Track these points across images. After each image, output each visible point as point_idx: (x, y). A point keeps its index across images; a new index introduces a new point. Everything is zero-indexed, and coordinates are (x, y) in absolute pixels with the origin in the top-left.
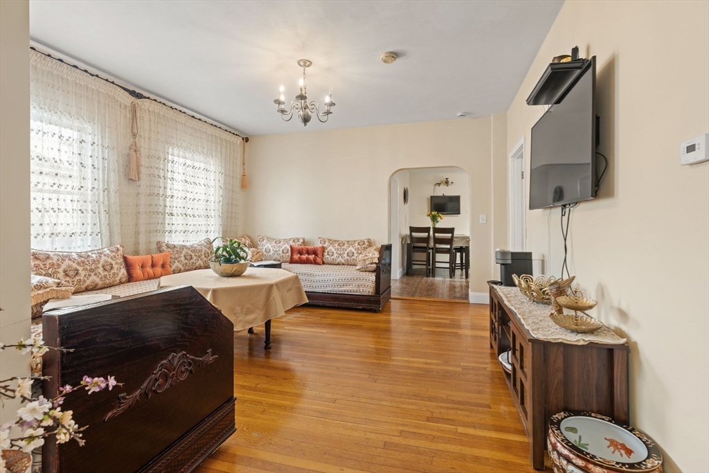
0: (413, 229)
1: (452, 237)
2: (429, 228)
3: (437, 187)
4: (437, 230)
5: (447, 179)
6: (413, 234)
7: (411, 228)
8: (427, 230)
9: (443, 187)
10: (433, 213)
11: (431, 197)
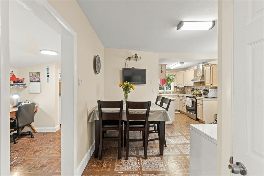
0: (101, 104)
1: (148, 112)
2: (122, 102)
3: (128, 61)
4: (130, 105)
5: (136, 54)
6: (103, 109)
7: (99, 102)
8: (119, 104)
9: (132, 61)
10: (125, 83)
11: (123, 69)
